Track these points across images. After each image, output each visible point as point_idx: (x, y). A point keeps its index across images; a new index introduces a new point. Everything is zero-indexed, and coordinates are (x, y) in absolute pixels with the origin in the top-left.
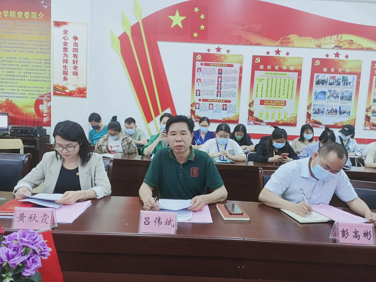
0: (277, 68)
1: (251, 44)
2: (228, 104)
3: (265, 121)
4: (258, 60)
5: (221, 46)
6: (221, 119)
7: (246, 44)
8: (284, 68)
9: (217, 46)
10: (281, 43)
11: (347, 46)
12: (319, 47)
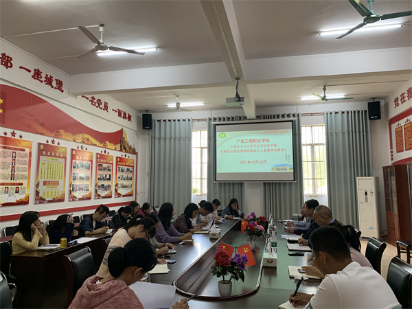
0: (53, 154)
1: (37, 133)
2: (20, 186)
3: (47, 199)
4: (42, 147)
5: (16, 131)
6: (15, 202)
7: (34, 133)
8: (57, 155)
9: (12, 131)
10: (56, 135)
11: (87, 142)
12: (74, 141)
